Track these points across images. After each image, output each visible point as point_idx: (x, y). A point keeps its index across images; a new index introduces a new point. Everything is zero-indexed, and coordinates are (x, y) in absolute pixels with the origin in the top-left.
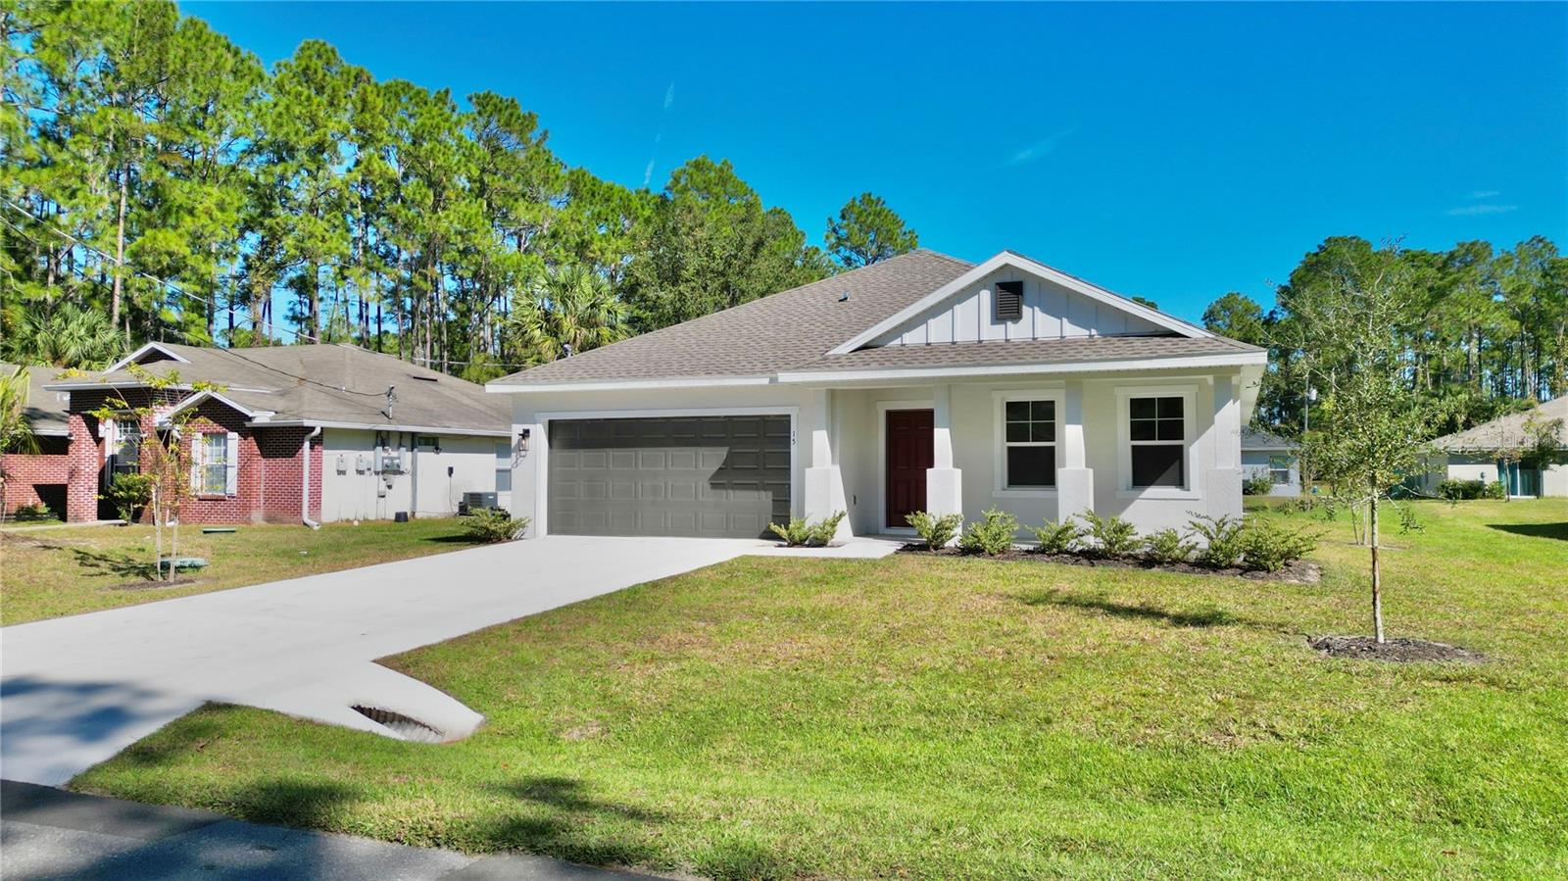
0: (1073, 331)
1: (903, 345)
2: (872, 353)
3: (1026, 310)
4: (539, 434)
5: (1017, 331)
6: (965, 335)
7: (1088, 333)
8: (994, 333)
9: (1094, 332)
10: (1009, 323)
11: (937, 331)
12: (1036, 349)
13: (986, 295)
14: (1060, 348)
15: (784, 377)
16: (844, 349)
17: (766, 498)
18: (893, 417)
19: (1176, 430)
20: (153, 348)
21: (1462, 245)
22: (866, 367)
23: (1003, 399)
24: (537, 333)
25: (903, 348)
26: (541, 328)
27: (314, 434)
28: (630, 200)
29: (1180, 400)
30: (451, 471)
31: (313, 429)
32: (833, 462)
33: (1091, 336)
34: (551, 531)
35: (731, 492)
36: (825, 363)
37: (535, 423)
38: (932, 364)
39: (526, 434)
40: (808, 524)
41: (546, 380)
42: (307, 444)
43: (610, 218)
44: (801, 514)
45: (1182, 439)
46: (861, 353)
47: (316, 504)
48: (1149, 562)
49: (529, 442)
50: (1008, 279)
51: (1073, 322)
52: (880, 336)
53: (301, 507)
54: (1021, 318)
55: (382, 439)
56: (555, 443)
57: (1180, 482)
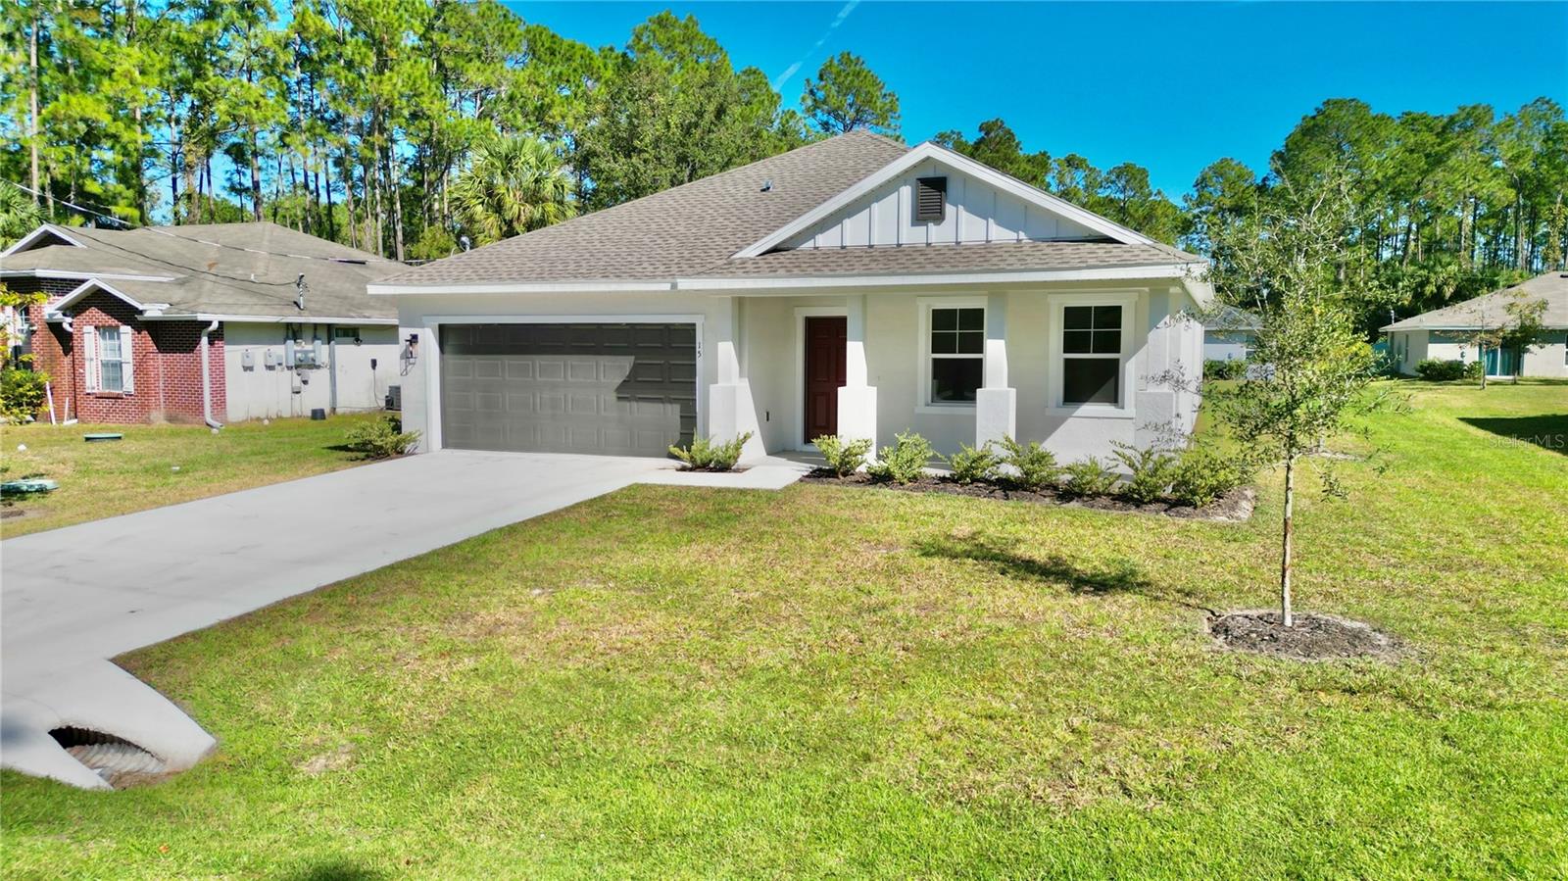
0: (1000, 234)
1: (816, 248)
2: (782, 256)
3: (949, 209)
4: (429, 339)
5: (938, 234)
6: (883, 237)
7: (1014, 235)
8: (914, 236)
9: (1022, 236)
10: (931, 225)
11: (853, 233)
12: (958, 256)
13: (906, 192)
14: (984, 255)
15: (684, 284)
16: (751, 252)
17: (673, 412)
18: (811, 323)
19: (1112, 343)
20: (46, 232)
21: (1463, 109)
22: (772, 274)
23: (929, 306)
24: (479, 208)
25: (815, 252)
26: (483, 203)
27: (211, 328)
28: (591, 59)
29: (1117, 310)
30: (374, 363)
31: (209, 323)
32: (741, 375)
33: (1019, 241)
34: (445, 445)
35: (635, 404)
36: (730, 268)
37: (423, 327)
38: (843, 272)
39: (414, 339)
40: (712, 446)
41: (432, 281)
42: (205, 340)
43: (572, 79)
44: (706, 435)
45: (1119, 352)
46: (770, 257)
47: (220, 403)
48: (1067, 494)
49: (418, 349)
50: (930, 174)
51: (1000, 223)
52: (791, 238)
53: (202, 406)
54: (943, 219)
55: (293, 332)
56: (447, 348)
57: (1114, 398)
